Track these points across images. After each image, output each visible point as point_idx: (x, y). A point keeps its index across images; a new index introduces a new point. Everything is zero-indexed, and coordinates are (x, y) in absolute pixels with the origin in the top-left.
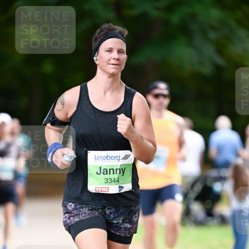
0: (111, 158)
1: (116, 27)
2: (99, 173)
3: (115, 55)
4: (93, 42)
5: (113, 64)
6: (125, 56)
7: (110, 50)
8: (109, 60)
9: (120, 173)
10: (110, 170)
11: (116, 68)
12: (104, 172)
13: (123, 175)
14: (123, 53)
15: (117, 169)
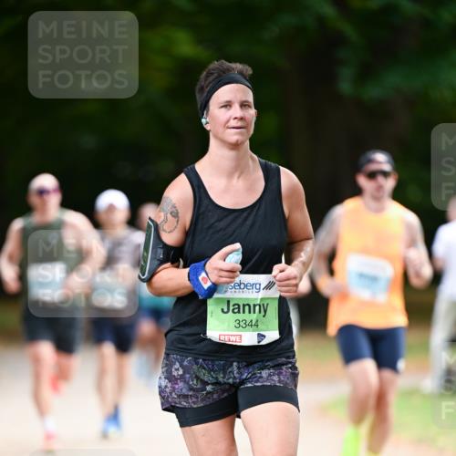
0: (246, 286)
1: (233, 65)
2: (226, 310)
3: (236, 111)
4: (198, 96)
5: (234, 128)
6: (252, 112)
7: (228, 105)
8: (228, 121)
9: (260, 312)
10: (244, 306)
11: (241, 134)
12: (233, 310)
13: (264, 316)
14: (250, 107)
15: (255, 306)
